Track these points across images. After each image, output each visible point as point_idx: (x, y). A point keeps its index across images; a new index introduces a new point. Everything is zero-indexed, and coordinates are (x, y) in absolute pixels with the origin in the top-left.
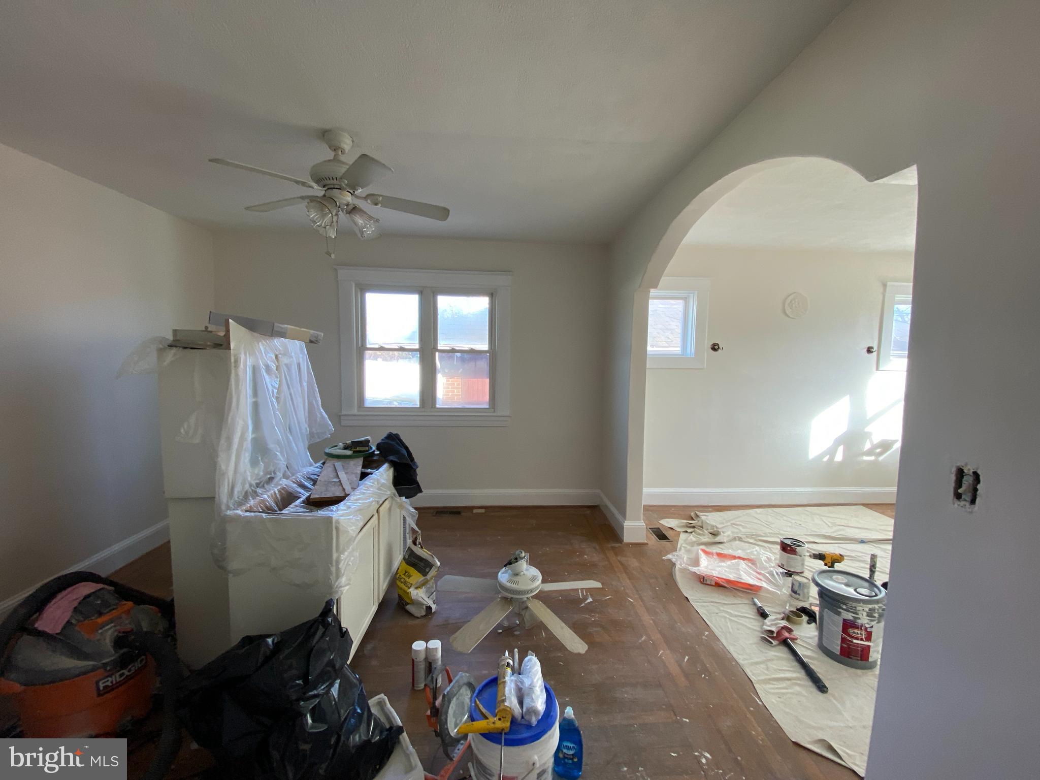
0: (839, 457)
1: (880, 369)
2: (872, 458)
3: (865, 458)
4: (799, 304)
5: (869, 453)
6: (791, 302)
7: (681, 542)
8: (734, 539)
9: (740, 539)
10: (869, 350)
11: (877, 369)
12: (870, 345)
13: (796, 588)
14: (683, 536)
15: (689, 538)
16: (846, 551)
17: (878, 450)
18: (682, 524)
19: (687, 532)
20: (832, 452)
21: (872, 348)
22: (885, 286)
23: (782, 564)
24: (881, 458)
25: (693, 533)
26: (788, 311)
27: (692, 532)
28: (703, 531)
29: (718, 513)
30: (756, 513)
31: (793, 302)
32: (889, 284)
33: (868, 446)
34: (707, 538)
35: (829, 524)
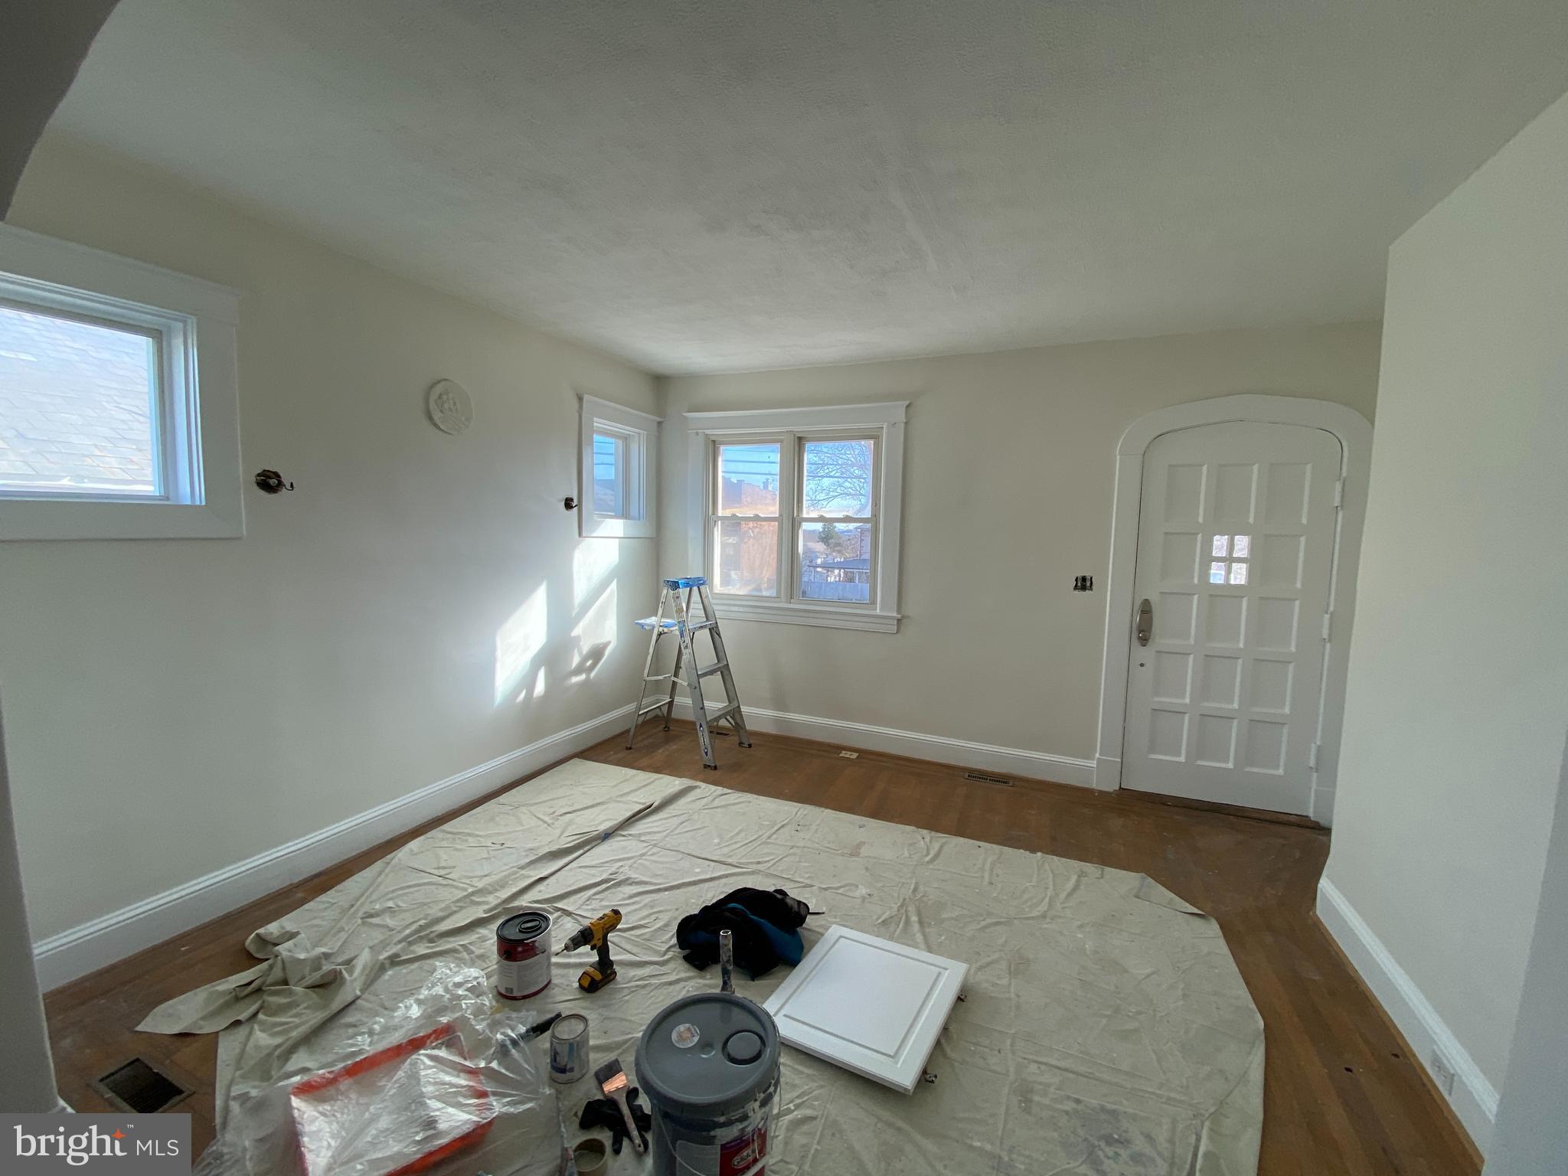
0: (540, 688)
1: (584, 535)
2: (583, 677)
3: (575, 679)
4: (455, 404)
5: (578, 671)
6: (440, 396)
7: (224, 1072)
8: (382, 968)
9: (394, 961)
10: (568, 504)
11: (580, 534)
12: (569, 496)
13: (563, 1060)
14: (227, 1050)
15: (251, 1044)
16: (593, 871)
17: (589, 663)
18: (221, 1001)
19: (237, 1023)
20: (529, 682)
21: (572, 500)
22: (580, 399)
23: (507, 989)
24: (592, 675)
25: (261, 1016)
26: (437, 416)
27: (255, 1015)
28: (291, 993)
29: (323, 898)
30: (412, 853)
31: (445, 397)
32: (586, 397)
33: (576, 660)
34: (307, 1018)
35: (546, 819)
